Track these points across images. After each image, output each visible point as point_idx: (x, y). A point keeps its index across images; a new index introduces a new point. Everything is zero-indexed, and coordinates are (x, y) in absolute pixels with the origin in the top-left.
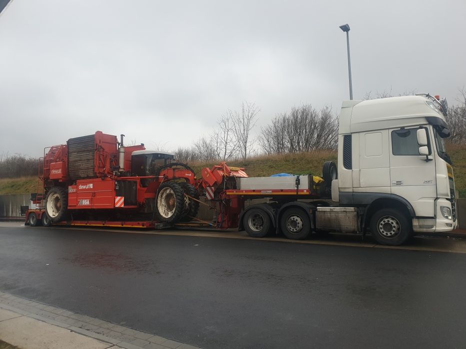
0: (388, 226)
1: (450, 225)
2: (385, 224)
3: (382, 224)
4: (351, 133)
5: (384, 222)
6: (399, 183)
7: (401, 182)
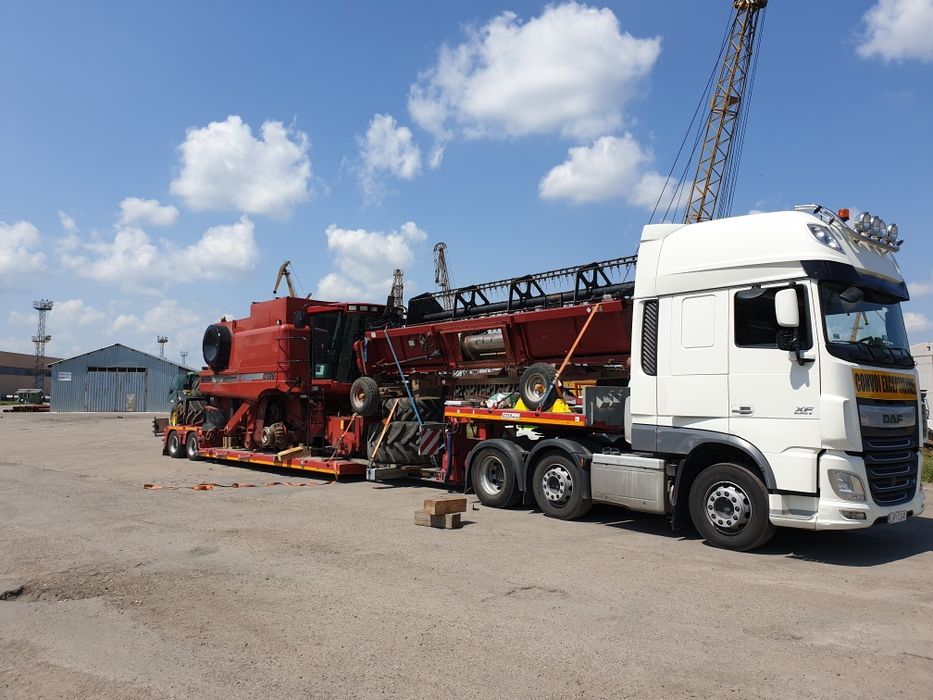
0: (724, 505)
1: (862, 516)
2: (718, 500)
3: (713, 500)
4: (658, 296)
5: (719, 494)
6: (745, 411)
7: (749, 408)
